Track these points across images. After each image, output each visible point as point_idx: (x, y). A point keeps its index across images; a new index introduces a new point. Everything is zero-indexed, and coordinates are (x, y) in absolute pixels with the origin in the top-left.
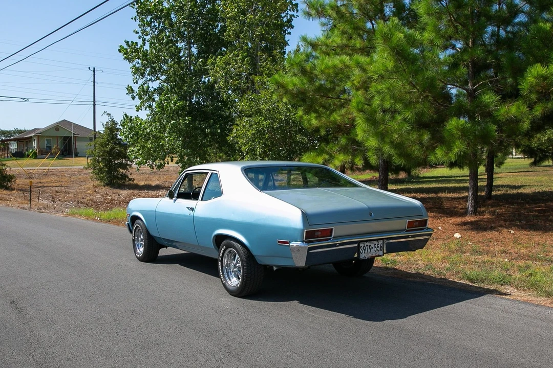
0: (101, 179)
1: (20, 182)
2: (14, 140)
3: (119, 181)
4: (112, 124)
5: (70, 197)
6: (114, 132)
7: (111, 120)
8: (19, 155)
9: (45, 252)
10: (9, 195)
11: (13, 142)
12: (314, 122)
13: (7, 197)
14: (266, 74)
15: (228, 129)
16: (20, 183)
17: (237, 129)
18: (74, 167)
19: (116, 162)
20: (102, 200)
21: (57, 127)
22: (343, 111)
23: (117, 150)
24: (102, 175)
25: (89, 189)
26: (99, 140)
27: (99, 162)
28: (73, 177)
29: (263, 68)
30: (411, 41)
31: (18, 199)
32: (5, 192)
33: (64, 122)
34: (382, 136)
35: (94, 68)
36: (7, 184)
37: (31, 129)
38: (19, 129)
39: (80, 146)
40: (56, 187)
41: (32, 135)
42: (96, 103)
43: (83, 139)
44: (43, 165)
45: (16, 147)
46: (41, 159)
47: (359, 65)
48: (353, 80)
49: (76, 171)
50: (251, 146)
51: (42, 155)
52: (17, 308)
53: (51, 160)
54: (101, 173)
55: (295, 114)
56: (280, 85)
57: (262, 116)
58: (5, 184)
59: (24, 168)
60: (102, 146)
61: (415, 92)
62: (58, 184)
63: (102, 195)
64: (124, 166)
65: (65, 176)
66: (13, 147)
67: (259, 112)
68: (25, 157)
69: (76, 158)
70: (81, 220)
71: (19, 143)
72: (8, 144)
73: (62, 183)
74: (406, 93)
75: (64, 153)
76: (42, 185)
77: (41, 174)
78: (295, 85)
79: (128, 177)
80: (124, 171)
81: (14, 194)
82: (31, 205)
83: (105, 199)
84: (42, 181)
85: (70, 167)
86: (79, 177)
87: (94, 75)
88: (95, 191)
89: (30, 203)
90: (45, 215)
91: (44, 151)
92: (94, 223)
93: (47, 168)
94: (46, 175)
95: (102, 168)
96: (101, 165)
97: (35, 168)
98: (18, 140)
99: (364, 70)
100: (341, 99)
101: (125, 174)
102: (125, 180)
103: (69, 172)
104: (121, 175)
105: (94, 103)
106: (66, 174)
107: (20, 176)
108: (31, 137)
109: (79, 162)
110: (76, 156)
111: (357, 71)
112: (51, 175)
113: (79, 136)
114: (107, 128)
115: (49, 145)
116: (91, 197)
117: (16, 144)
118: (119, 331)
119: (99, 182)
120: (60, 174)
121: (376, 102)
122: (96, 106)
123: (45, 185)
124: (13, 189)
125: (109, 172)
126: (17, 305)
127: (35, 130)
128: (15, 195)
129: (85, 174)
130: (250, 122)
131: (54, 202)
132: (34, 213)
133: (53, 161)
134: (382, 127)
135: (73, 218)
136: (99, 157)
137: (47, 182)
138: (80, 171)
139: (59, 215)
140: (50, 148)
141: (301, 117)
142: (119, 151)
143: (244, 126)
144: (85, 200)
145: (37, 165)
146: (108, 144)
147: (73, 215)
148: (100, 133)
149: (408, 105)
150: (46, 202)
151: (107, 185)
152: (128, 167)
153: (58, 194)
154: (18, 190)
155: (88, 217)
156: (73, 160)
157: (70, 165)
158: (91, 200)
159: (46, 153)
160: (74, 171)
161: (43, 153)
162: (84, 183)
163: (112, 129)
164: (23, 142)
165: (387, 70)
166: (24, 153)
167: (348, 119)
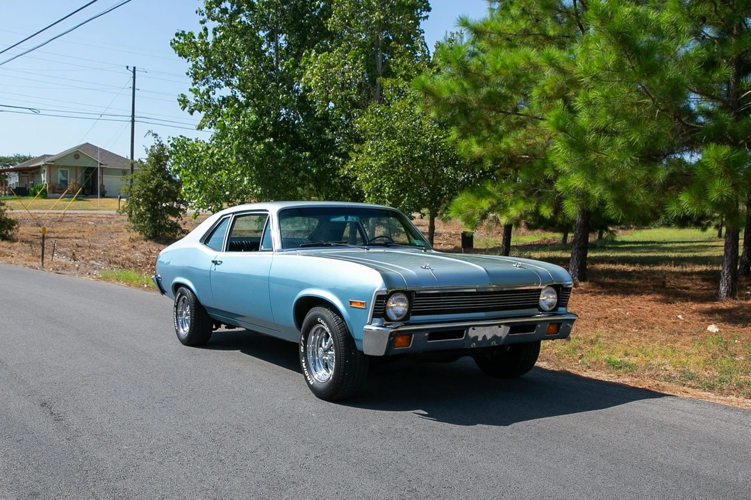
0: (141, 230)
1: (23, 231)
2: (15, 170)
3: (167, 234)
4: (160, 150)
5: (97, 254)
6: (162, 161)
7: (158, 143)
8: (22, 192)
9: (77, 330)
10: (10, 248)
11: (12, 173)
12: (476, 149)
13: (7, 251)
14: (401, 76)
15: (331, 160)
16: (25, 232)
17: (357, 157)
18: (101, 212)
19: (164, 205)
20: (144, 260)
21: (76, 154)
22: (521, 134)
23: (166, 187)
24: (142, 224)
25: (123, 243)
26: (139, 172)
27: (138, 205)
28: (99, 226)
29: (398, 66)
30: (642, 22)
31: (23, 255)
32: (5, 243)
33: (87, 146)
34: (592, 171)
35: (134, 68)
36: (7, 233)
37: (39, 155)
38: (21, 155)
39: (108, 181)
40: (76, 238)
41: (41, 163)
42: (135, 119)
43: (113, 171)
44: (56, 208)
45: (17, 181)
46: (52, 198)
47: (552, 62)
48: (544, 86)
49: (103, 218)
50: (376, 183)
51: (54, 193)
52: (52, 414)
53: (67, 201)
54: (141, 221)
55: (445, 138)
56: (428, 92)
57: (395, 138)
58: (4, 232)
59: (30, 211)
60: (144, 181)
61: (647, 104)
62: (78, 235)
63: (144, 253)
64: (175, 212)
65: (88, 224)
66: (14, 180)
67: (391, 133)
68: (30, 196)
69: (103, 199)
70: (121, 287)
71: (21, 175)
72: (7, 177)
73: (84, 234)
74: (633, 105)
75: (86, 192)
76: (57, 234)
77: (53, 220)
78: (452, 91)
79: (180, 228)
80: (174, 219)
81: (17, 247)
82: (43, 264)
83: (147, 259)
84: (55, 230)
85: (95, 212)
86: (108, 226)
87: (134, 77)
88: (134, 247)
89: (43, 259)
90: (66, 277)
91: (57, 187)
92: (139, 291)
93: (63, 212)
94: (60, 221)
95: (144, 213)
96: (141, 208)
97: (44, 211)
98: (21, 171)
99: (561, 70)
100: (520, 115)
101: (176, 224)
102: (176, 232)
103: (94, 219)
104: (170, 224)
105: (133, 119)
106: (89, 221)
107: (24, 221)
108: (39, 167)
109: (106, 205)
110: (103, 196)
111: (549, 72)
112: (67, 222)
113: (108, 167)
114: (152, 155)
115: (64, 179)
116: (128, 255)
117: (18, 177)
118: (223, 458)
119: (138, 233)
120: (81, 221)
121: (583, 119)
122: (135, 123)
123: (60, 236)
124: (14, 241)
125: (153, 220)
126: (51, 408)
127: (44, 157)
128: (19, 249)
129: (117, 222)
130: (378, 147)
131: (75, 260)
132: (49, 273)
133: (71, 203)
134: (593, 156)
135: (108, 283)
136: (140, 197)
137: (63, 231)
138: (110, 218)
139: (86, 278)
140: (65, 182)
141: (455, 142)
142: (168, 189)
143: (369, 154)
144: (120, 259)
145: (47, 207)
146: (154, 179)
147: (106, 279)
148: (141, 162)
149: (635, 123)
150: (63, 260)
151: (150, 238)
152: (181, 214)
153: (80, 249)
154: (23, 241)
155: (129, 282)
156: (97, 202)
157: (95, 208)
158: (129, 260)
159: (59, 191)
160: (100, 218)
161: (56, 190)
162: (115, 235)
163: (159, 157)
164: (27, 173)
165: (605, 69)
166: (29, 189)
167: (527, 145)
